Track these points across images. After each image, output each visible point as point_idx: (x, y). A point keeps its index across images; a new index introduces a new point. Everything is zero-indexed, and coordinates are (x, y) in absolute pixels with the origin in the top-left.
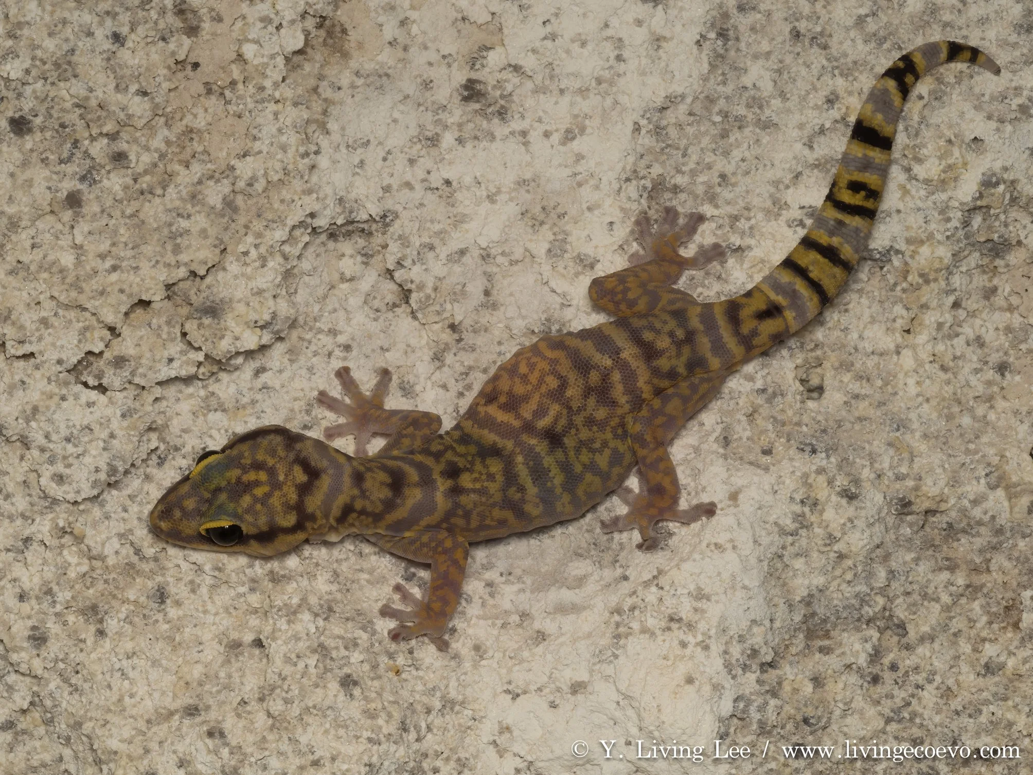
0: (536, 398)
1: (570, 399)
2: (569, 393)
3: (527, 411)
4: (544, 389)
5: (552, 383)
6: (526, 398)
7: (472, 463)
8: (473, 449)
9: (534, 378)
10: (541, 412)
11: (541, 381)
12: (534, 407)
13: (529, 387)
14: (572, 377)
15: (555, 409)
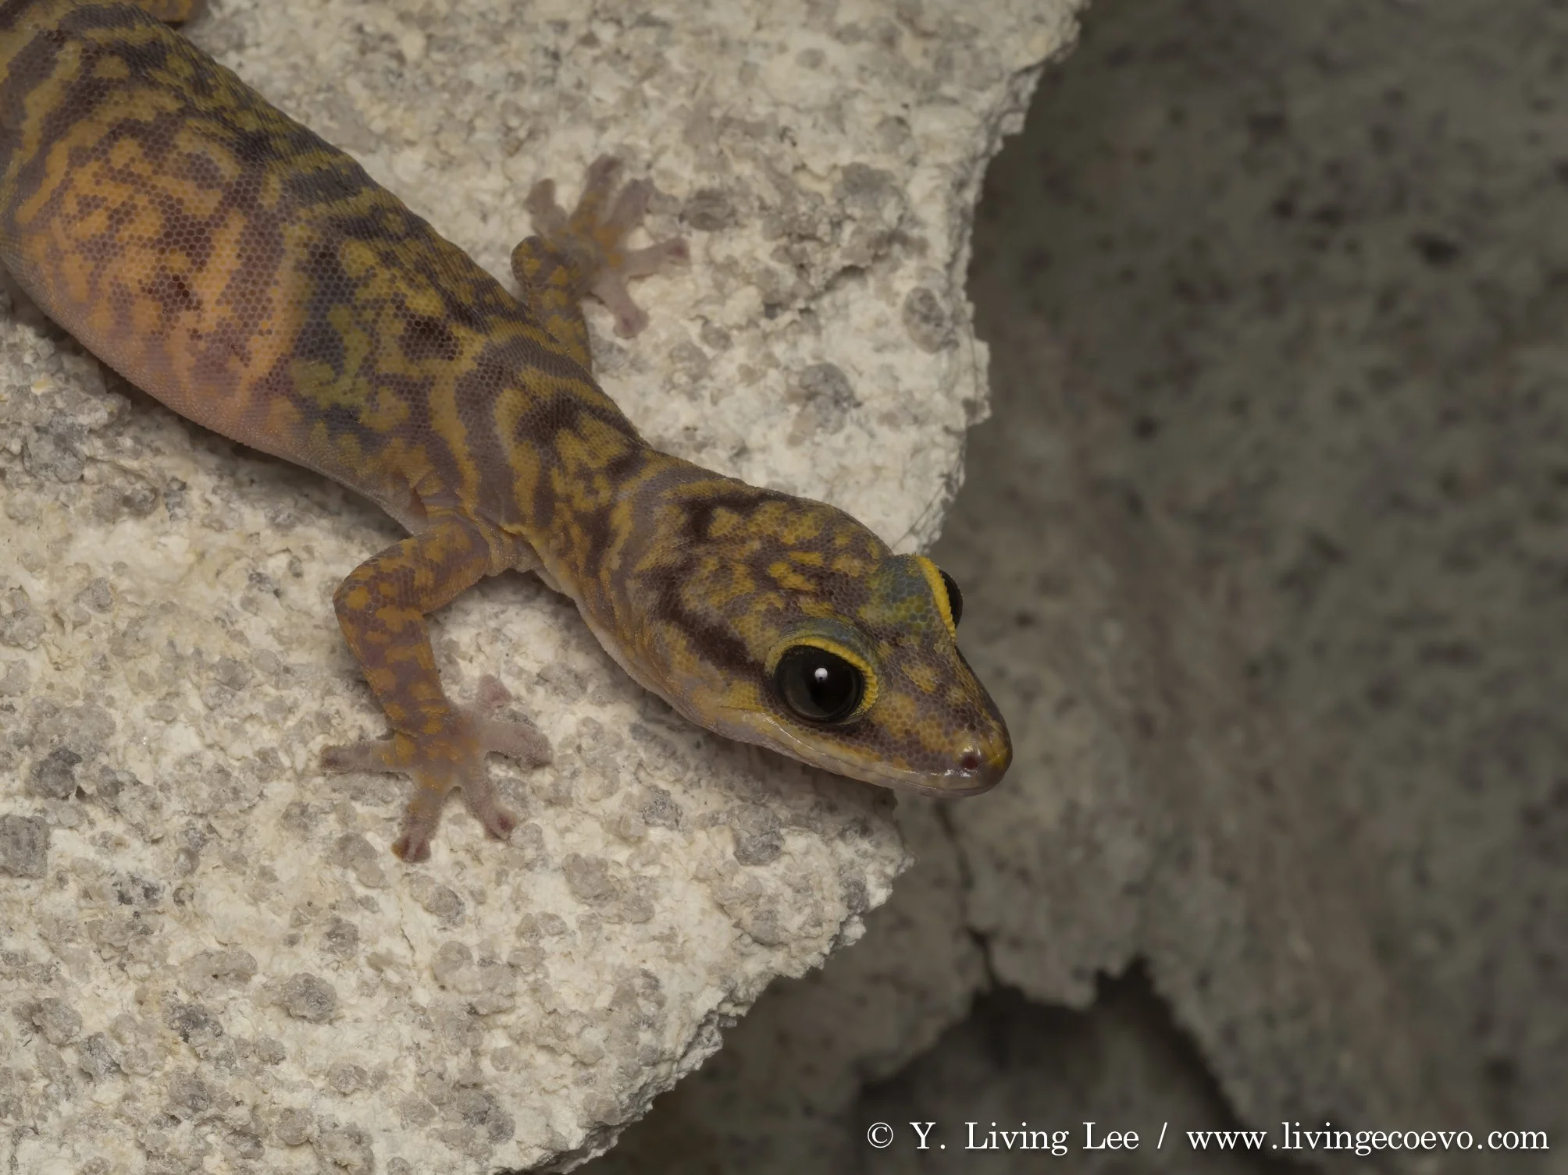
0: (166, 183)
1: (161, 113)
2: (147, 116)
3: (201, 203)
4: (142, 168)
5: (126, 152)
6: (171, 208)
7: (378, 304)
8: (339, 316)
9: (115, 195)
10: (201, 173)
11: (124, 177)
12: (190, 186)
13: (142, 200)
14: (110, 113)
15: (186, 143)
